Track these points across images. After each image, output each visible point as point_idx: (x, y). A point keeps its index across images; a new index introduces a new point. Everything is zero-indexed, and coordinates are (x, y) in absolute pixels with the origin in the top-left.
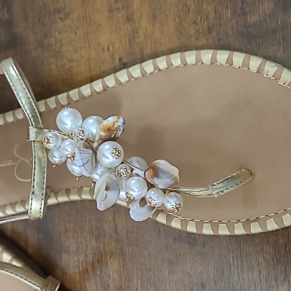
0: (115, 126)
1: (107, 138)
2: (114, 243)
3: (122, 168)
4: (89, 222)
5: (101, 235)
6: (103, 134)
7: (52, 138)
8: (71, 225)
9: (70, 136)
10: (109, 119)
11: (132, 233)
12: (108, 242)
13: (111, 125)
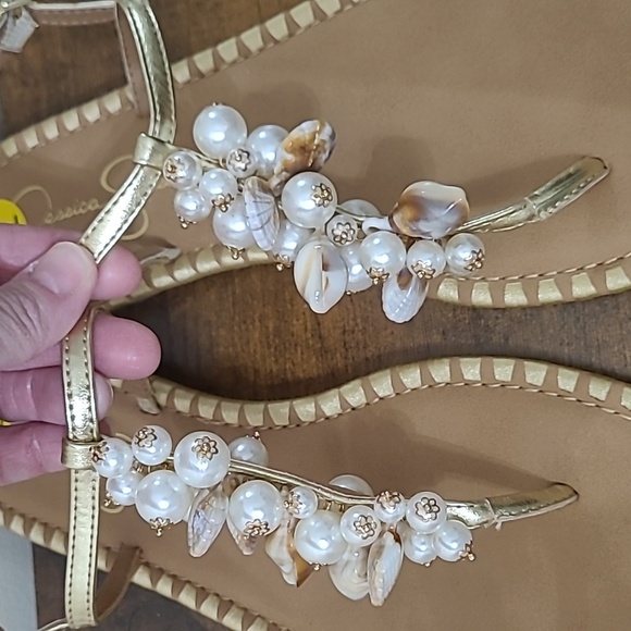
0: (316, 142)
1: (299, 168)
2: (314, 360)
3: (339, 224)
4: (260, 321)
5: (287, 345)
6: (290, 157)
7: (183, 164)
8: (223, 332)
9: (221, 163)
10: (304, 125)
11: (353, 332)
12: (302, 359)
13: (308, 137)
